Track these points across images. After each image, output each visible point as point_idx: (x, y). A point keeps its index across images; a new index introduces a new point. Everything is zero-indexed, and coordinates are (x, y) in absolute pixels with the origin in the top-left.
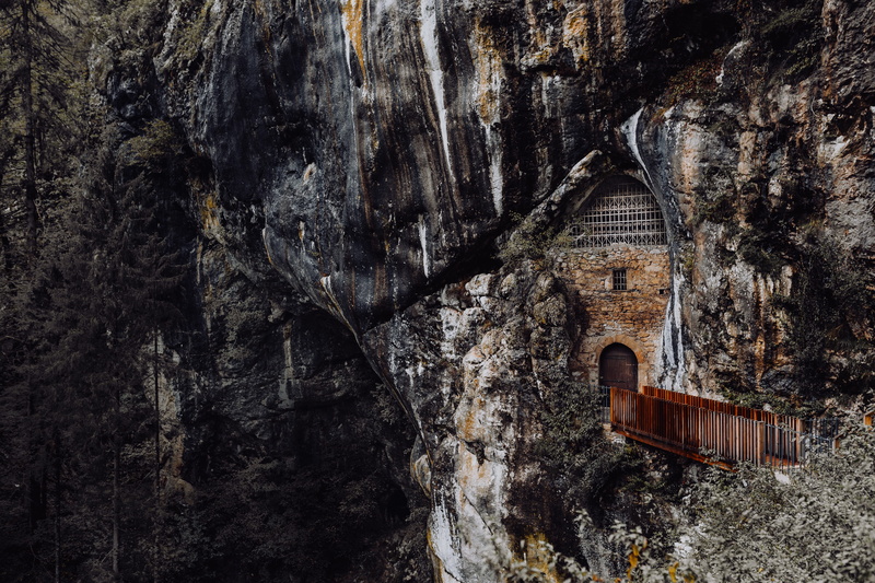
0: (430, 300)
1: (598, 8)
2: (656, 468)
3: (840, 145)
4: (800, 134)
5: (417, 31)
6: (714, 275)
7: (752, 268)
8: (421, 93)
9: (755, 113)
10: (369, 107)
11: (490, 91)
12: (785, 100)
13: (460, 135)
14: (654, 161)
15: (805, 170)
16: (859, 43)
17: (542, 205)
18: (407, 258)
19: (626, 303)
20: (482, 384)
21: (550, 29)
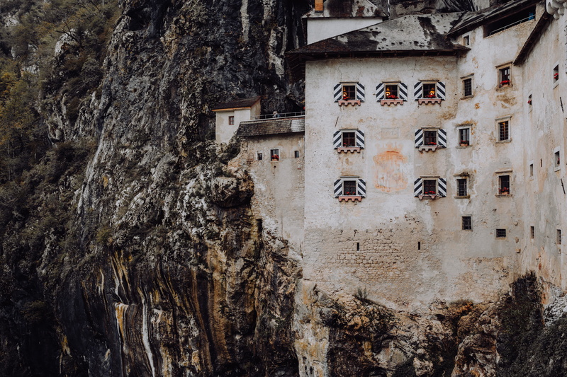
21: (188, 355)
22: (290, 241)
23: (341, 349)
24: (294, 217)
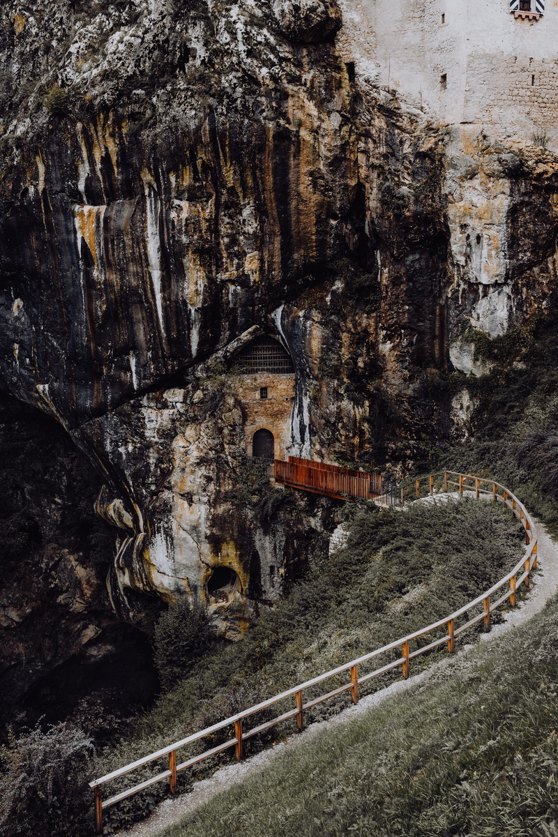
0: (134, 403)
1: (266, 256)
2: (302, 500)
3: (389, 345)
4: (371, 338)
5: (145, 247)
6: (333, 404)
7: (352, 403)
8: (144, 282)
9: (350, 325)
10: (100, 284)
11: (197, 290)
12: (364, 322)
13: (172, 311)
14: (291, 336)
15: (374, 356)
16: (398, 302)
17: (221, 352)
18: (120, 377)
19: (268, 406)
20: (193, 460)
21: (236, 261)
22: (400, 91)
23: (528, 204)
24: (405, 59)
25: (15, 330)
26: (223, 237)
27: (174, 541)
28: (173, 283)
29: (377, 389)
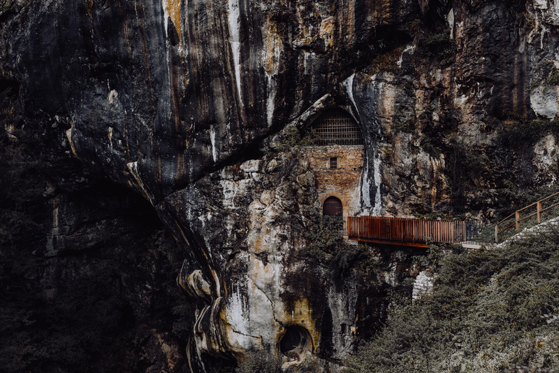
0: (214, 175)
1: (341, 20)
2: (376, 255)
3: (464, 99)
4: (446, 92)
5: (226, 18)
6: (408, 158)
7: (429, 155)
8: (224, 53)
9: (424, 81)
10: (184, 59)
11: (274, 57)
12: (439, 77)
13: (250, 80)
14: (362, 101)
15: (449, 110)
16: (473, 54)
17: (294, 122)
18: (201, 150)
19: (337, 175)
20: (268, 220)
25: (110, 115)
26: (299, 5)
27: (250, 300)
28: (251, 53)
29: (453, 141)
